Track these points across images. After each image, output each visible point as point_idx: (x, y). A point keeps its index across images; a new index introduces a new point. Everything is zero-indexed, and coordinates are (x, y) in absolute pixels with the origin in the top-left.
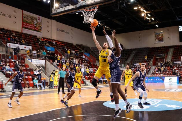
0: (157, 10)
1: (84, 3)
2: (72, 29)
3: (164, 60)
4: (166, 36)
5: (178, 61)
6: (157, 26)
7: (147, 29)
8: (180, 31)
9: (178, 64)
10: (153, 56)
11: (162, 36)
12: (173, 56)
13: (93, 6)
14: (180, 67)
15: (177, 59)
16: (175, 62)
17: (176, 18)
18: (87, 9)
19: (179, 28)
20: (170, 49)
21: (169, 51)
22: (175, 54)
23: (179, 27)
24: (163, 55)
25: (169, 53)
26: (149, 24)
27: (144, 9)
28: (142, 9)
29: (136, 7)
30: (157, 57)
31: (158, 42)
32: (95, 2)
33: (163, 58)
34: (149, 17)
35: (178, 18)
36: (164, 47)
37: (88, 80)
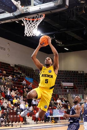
1: (25, 10)
2: (8, 44)
13: (38, 15)
18: (29, 18)
32: (40, 8)
37: (30, 117)
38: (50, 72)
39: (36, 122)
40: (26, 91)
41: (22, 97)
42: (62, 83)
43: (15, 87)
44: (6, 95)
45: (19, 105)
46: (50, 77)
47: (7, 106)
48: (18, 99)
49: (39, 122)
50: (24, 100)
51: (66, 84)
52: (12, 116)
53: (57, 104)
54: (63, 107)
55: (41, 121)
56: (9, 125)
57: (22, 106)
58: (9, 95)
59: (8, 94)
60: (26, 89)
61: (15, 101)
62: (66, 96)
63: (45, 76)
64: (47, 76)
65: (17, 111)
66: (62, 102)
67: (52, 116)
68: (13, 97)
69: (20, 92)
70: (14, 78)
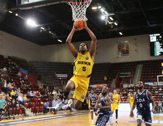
0: (122, 12)
3: (131, 80)
4: (132, 48)
5: (150, 82)
6: (121, 33)
7: (108, 38)
8: (151, 41)
9: (150, 86)
10: (116, 74)
11: (127, 48)
12: (142, 75)
14: (152, 90)
15: (148, 79)
16: (146, 84)
17: (148, 24)
19: (150, 37)
20: (138, 66)
21: (137, 69)
22: (145, 73)
23: (150, 35)
24: (129, 73)
25: (136, 71)
26: (110, 30)
27: (105, 10)
28: (102, 10)
29: (95, 6)
30: (121, 77)
31: (122, 56)
33: (130, 78)
34: (110, 21)
35: (150, 24)
36: (130, 63)
37: (28, 109)
38: (87, 59)
39: (35, 114)
40: (22, 83)
41: (19, 89)
42: (57, 75)
43: (11, 79)
44: (3, 87)
45: (17, 97)
46: (87, 65)
47: (5, 98)
48: (16, 91)
49: (37, 113)
50: (21, 92)
51: (61, 76)
52: (11, 109)
53: (53, 95)
54: (59, 98)
55: (40, 113)
56: (10, 118)
57: (20, 98)
58: (7, 88)
59: (5, 86)
60: (22, 81)
61: (13, 93)
62: (60, 87)
63: (82, 64)
64: (84, 63)
65: (16, 103)
66: (58, 93)
67: (52, 108)
68: (10, 89)
69: (16, 84)
70: (9, 70)
